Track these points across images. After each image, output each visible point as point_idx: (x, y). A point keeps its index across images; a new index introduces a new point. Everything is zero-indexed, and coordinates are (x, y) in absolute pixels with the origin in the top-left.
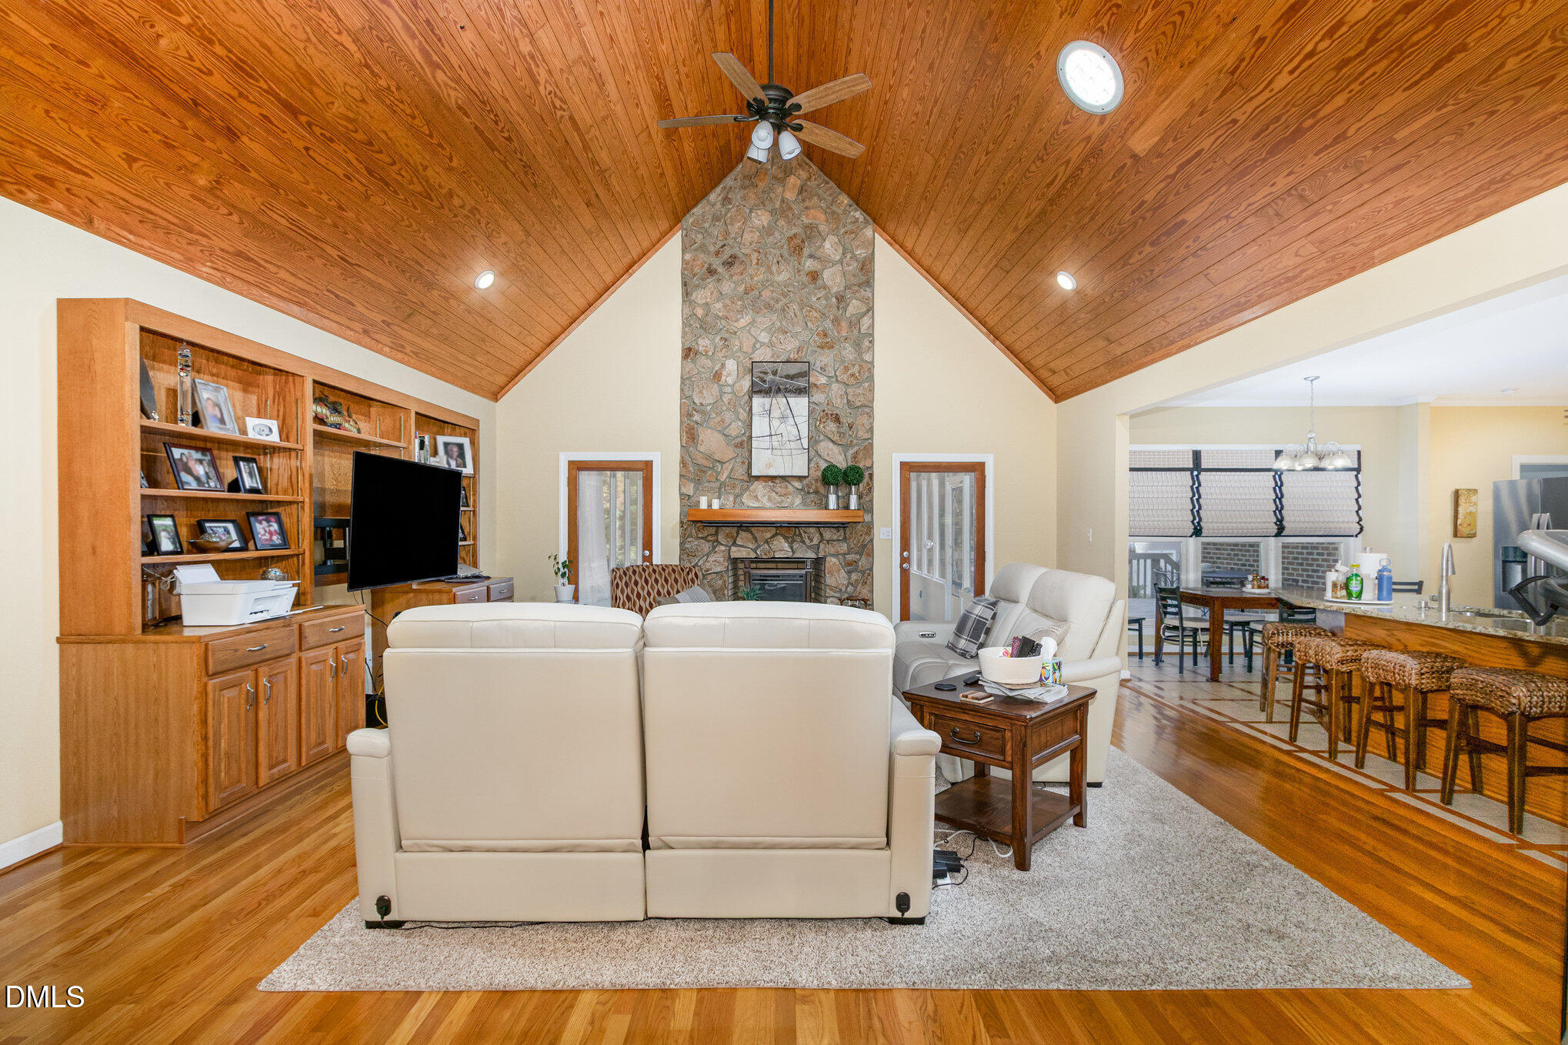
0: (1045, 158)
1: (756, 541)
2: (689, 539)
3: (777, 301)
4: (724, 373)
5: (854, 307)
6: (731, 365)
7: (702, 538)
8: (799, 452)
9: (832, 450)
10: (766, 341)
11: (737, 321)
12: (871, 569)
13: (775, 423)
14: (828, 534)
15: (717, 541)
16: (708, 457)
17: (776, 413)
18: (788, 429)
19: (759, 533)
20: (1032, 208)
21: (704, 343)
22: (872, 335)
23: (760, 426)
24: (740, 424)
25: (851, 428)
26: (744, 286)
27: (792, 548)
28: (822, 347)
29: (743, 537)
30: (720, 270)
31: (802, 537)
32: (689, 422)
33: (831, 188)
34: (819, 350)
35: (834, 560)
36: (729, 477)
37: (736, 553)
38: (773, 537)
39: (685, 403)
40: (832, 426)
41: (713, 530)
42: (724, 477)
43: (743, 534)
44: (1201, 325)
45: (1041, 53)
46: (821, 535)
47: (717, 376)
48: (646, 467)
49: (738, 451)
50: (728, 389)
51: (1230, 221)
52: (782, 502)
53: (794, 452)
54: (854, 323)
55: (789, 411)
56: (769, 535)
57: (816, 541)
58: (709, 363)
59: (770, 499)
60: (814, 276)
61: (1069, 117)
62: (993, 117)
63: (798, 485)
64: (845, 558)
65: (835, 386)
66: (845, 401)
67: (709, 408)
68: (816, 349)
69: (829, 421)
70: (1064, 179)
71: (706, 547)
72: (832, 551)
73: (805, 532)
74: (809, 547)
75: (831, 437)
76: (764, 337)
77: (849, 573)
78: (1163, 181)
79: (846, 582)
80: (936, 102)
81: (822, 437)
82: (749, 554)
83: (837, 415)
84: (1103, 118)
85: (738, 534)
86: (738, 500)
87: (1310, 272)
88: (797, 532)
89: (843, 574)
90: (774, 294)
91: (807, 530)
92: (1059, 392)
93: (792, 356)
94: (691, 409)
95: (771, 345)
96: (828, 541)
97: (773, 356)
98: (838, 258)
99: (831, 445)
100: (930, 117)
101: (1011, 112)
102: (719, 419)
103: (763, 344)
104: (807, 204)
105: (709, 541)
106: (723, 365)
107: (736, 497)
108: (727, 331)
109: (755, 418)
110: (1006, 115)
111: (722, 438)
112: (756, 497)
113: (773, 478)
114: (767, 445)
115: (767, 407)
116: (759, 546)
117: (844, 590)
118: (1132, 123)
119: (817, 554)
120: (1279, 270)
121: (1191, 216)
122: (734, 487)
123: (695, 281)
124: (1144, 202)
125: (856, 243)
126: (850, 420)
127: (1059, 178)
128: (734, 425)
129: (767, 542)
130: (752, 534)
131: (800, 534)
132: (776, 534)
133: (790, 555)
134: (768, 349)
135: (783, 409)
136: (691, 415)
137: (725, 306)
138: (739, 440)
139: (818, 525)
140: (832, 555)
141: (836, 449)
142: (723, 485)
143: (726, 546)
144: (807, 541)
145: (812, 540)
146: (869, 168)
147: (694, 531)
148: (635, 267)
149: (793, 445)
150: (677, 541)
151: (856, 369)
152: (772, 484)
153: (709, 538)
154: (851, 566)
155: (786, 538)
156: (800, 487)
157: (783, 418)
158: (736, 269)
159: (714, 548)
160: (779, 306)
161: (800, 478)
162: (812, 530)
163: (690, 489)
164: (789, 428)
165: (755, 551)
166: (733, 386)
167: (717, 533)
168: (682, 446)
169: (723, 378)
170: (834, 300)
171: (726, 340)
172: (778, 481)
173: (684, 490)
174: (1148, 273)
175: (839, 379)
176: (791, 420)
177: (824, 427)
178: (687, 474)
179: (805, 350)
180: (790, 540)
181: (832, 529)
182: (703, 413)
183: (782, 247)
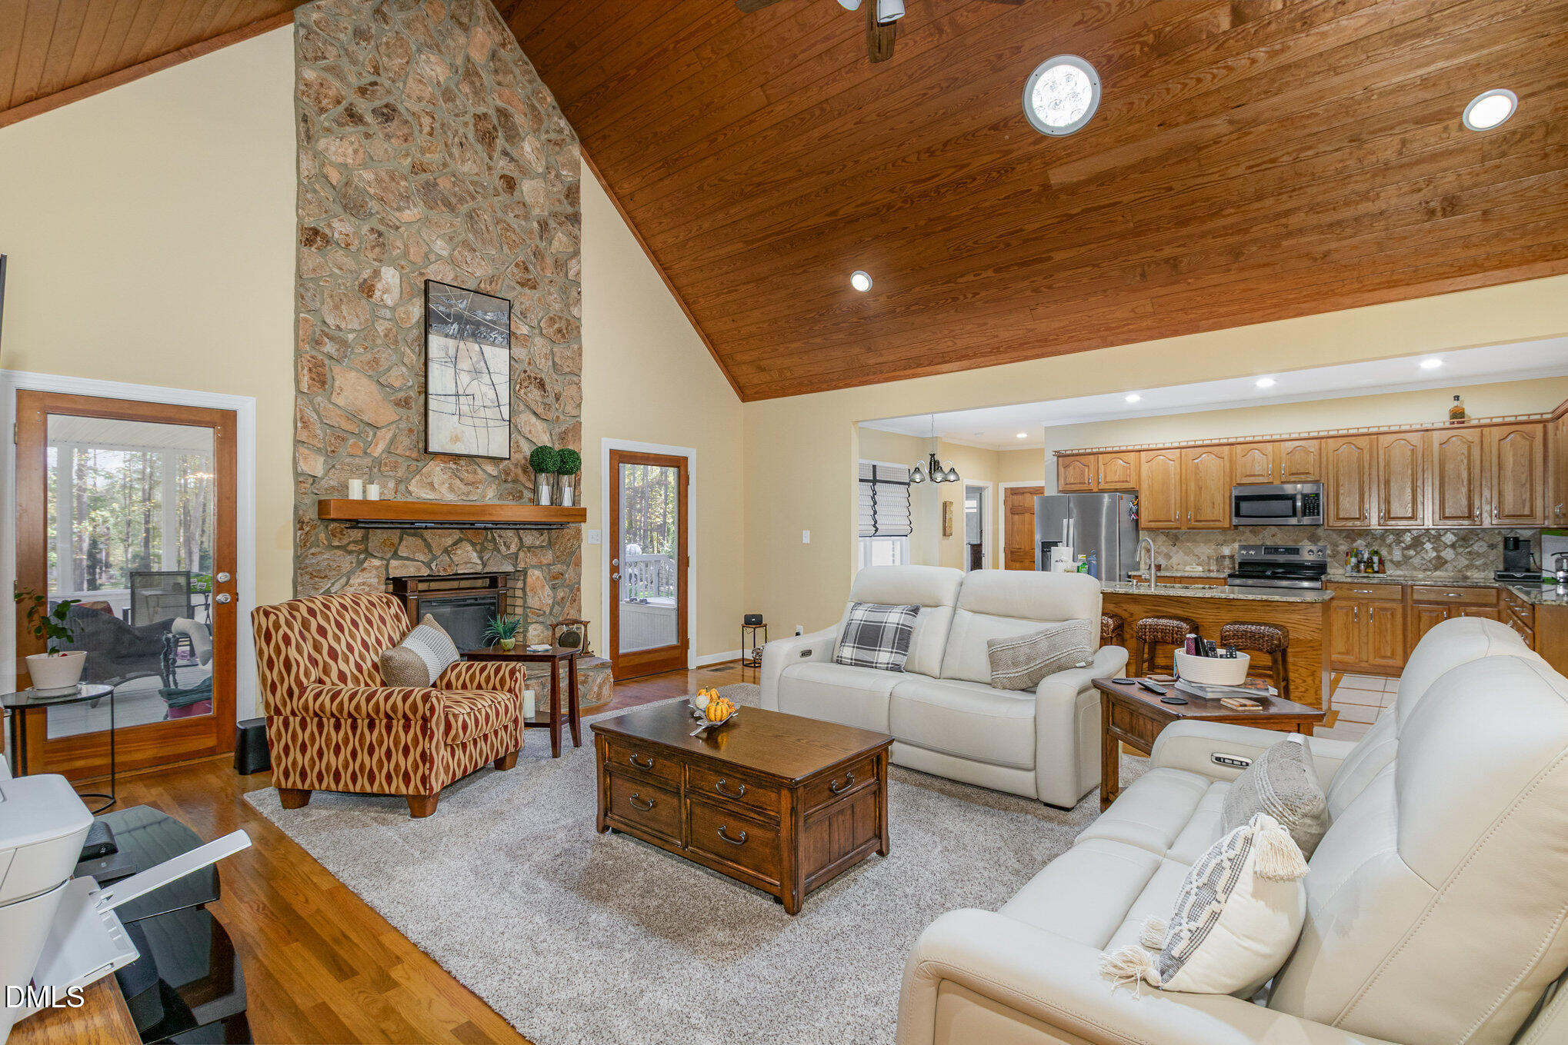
0: (938, 153)
1: (430, 551)
2: (313, 550)
3: (462, 200)
4: (379, 286)
5: (560, 241)
6: (390, 277)
7: (338, 547)
8: (498, 423)
9: (534, 425)
10: (445, 253)
11: (399, 209)
12: (579, 583)
13: (464, 378)
14: (529, 538)
15: (366, 551)
16: (352, 416)
17: (465, 364)
18: (481, 389)
19: (434, 537)
20: (875, 198)
21: (341, 227)
22: (579, 284)
23: (440, 379)
24: (404, 369)
25: (557, 399)
26: (410, 159)
27: (481, 558)
28: (522, 285)
29: (409, 545)
30: (369, 118)
31: (496, 544)
32: (314, 353)
33: (530, 72)
34: (518, 287)
35: (537, 573)
36: (388, 451)
37: (398, 569)
38: (455, 544)
39: (306, 320)
40: (535, 394)
41: (357, 534)
42: (378, 450)
43: (409, 540)
44: (991, 352)
45: (1022, 50)
46: (520, 539)
47: (367, 289)
48: (224, 423)
49: (402, 411)
50: (383, 312)
51: (1096, 269)
52: (469, 493)
53: (491, 423)
54: (560, 265)
55: (482, 364)
56: (450, 541)
57: (513, 548)
58: (349, 263)
59: (451, 488)
60: (510, 184)
61: (1002, 124)
62: (902, 87)
63: (491, 469)
64: (549, 570)
65: (539, 341)
66: (550, 363)
67: (351, 337)
68: (514, 284)
69: (532, 387)
70: (946, 180)
71: (346, 562)
72: (534, 561)
73: (500, 536)
74: (505, 557)
75: (535, 408)
76: (441, 247)
77: (554, 588)
78: (1057, 217)
79: (550, 602)
80: (826, 39)
81: (522, 407)
82: (419, 570)
83: (541, 379)
84: (1044, 137)
85: (401, 539)
86: (402, 487)
87: (1131, 327)
88: (490, 536)
89: (548, 590)
90: (457, 189)
91: (502, 532)
92: (748, 392)
93: (482, 285)
94: (318, 332)
95: (452, 261)
96: (529, 548)
97: (456, 278)
98: (540, 170)
99: (533, 419)
100: (803, 51)
101: (931, 92)
102: (369, 356)
103: (439, 257)
104: (500, 78)
105: (350, 553)
106: (376, 273)
107: (399, 482)
108: (382, 220)
109: (433, 367)
110: (924, 92)
111: (374, 388)
112: (431, 484)
113: (456, 457)
114: (452, 408)
115: (452, 352)
116: (434, 558)
117: (548, 612)
118: (1069, 155)
119: (515, 566)
120: (1107, 319)
121: (1058, 256)
122: (395, 468)
123: (324, 120)
124: (1022, 230)
125: (560, 159)
126: (557, 389)
127: (940, 178)
128: (395, 372)
129: (446, 551)
130: (425, 540)
131: (494, 538)
132: (460, 540)
133: (479, 568)
134: (448, 268)
135: (474, 360)
136: (318, 343)
137: (379, 181)
138: (402, 394)
139: (518, 526)
140: (534, 567)
141: (539, 426)
142: (378, 462)
143: (382, 559)
144: (503, 548)
145: (508, 548)
146: (633, 72)
147: (322, 536)
148: (197, 46)
149: (489, 413)
150: (289, 553)
151: (563, 324)
152: (454, 466)
153: (351, 547)
154: (556, 580)
155: (473, 544)
156: (495, 473)
157: (476, 373)
158: (393, 127)
159: (360, 563)
160: (464, 209)
161: (495, 460)
162: (510, 533)
163: (316, 466)
164: (484, 389)
165: (428, 565)
166: (393, 309)
167: (365, 538)
168: (299, 391)
169: (377, 294)
170: (535, 225)
171: (380, 234)
172: (462, 463)
173: (304, 467)
174: (970, 296)
175: (544, 331)
176: (486, 379)
177: (525, 394)
178: (311, 441)
179: (500, 282)
180: (478, 547)
181: (534, 532)
182: (343, 343)
183: (466, 124)
